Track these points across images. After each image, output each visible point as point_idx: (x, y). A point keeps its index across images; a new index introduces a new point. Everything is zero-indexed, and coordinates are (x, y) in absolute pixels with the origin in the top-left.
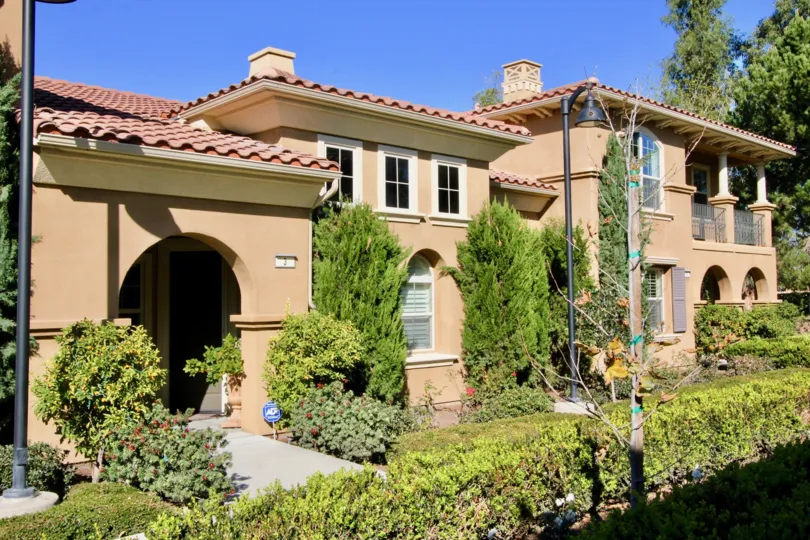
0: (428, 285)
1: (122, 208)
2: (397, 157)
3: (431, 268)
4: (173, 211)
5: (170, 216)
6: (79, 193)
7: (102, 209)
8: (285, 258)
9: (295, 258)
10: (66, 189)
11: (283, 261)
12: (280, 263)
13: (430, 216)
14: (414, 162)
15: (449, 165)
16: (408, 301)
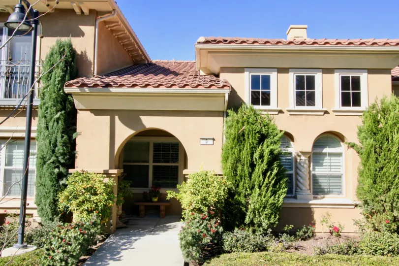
0: (339, 155)
1: (117, 118)
2: (305, 75)
3: (342, 143)
4: (141, 117)
5: (140, 120)
6: (97, 112)
7: (107, 119)
8: (207, 139)
9: (214, 139)
10: (92, 111)
11: (205, 141)
12: (204, 142)
13: (332, 109)
14: (318, 77)
15: (351, 74)
16: (324, 164)
